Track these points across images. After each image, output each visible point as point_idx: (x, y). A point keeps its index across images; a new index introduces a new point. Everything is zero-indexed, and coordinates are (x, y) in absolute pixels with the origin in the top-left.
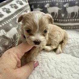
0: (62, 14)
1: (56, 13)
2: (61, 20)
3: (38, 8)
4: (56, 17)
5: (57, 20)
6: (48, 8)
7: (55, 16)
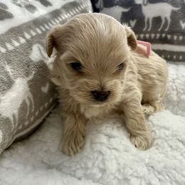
0: (181, 22)
1: (166, 19)
2: (178, 38)
3: (117, 7)
4: (166, 30)
5: (169, 36)
6: (145, 5)
7: (162, 26)
